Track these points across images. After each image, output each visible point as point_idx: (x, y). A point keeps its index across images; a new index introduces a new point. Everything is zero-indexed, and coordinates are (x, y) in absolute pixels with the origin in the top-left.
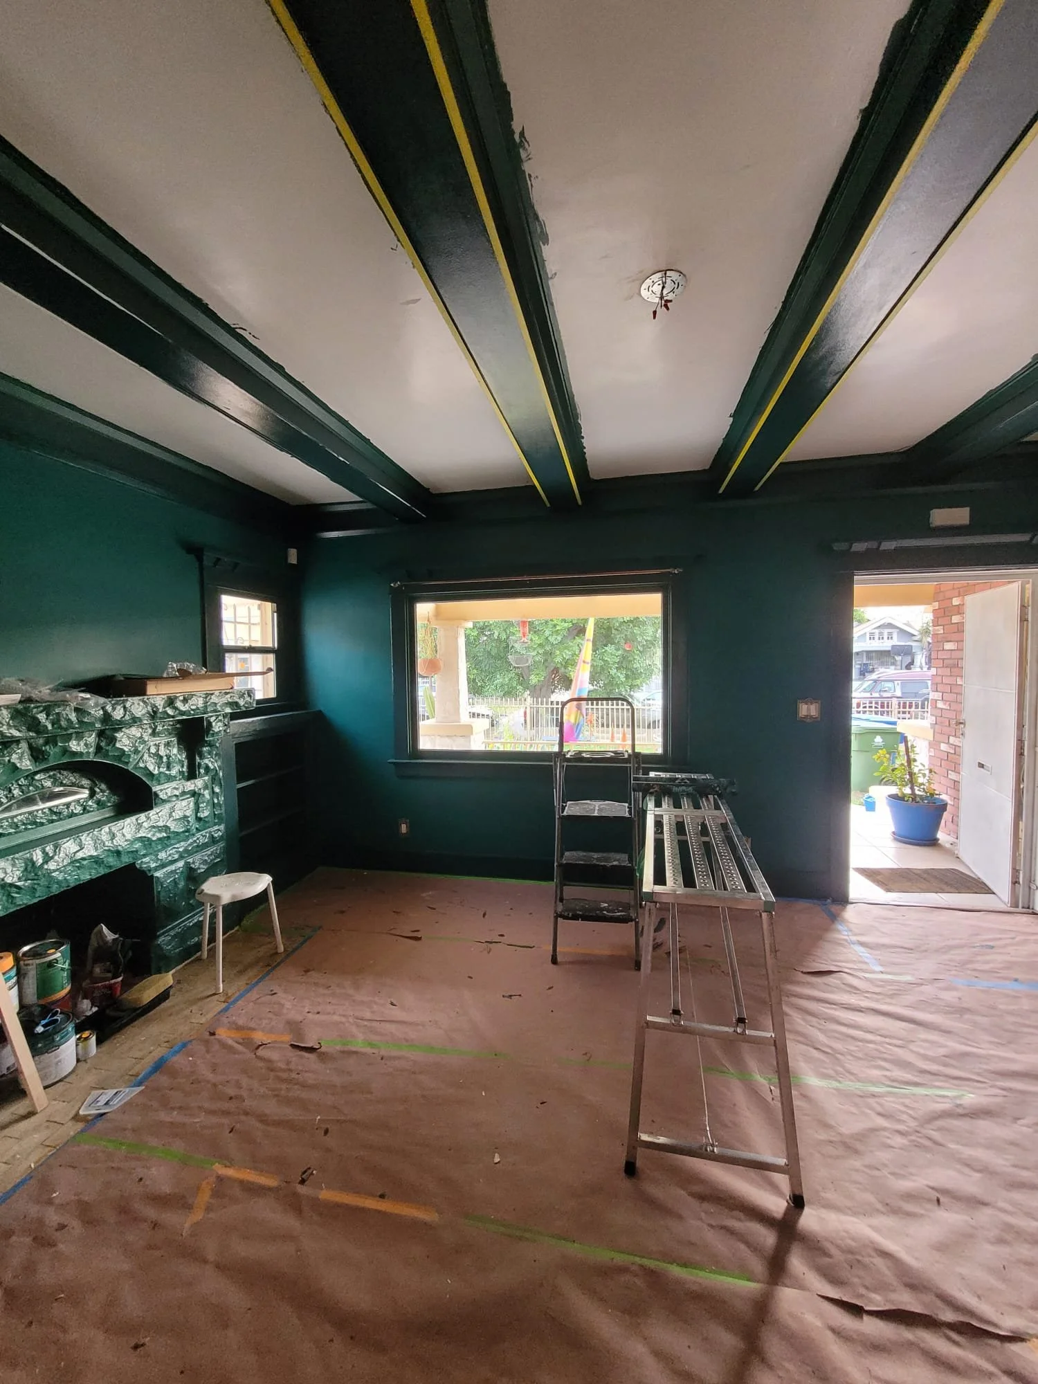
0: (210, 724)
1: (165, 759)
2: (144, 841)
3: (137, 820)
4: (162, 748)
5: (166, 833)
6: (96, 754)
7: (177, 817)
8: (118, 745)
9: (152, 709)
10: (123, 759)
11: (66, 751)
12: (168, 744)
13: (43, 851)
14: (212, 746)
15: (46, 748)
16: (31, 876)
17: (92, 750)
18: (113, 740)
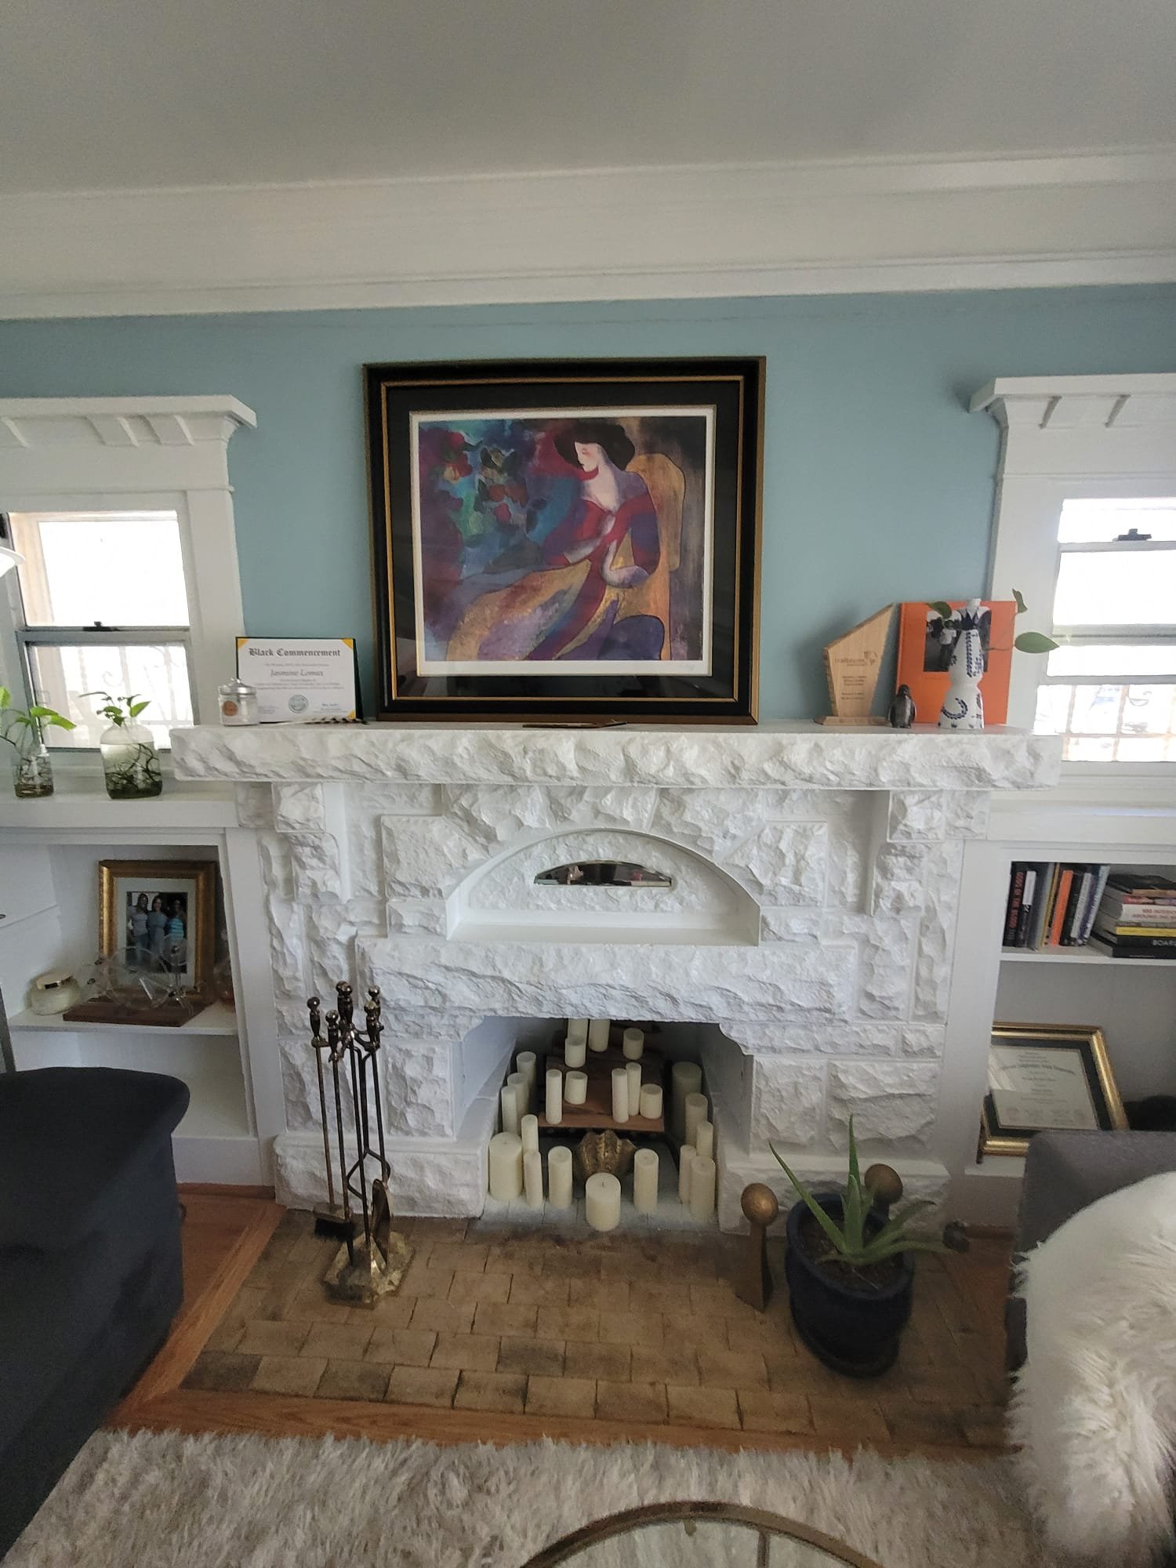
0: (902, 807)
1: (790, 859)
2: (727, 996)
3: (720, 955)
4: (788, 835)
5: (774, 999)
6: (654, 825)
7: (805, 978)
8: (688, 817)
9: (732, 763)
10: (699, 843)
11: (597, 813)
12: (803, 834)
13: (559, 952)
14: (912, 857)
15: (567, 802)
16: (534, 980)
17: (647, 816)
18: (679, 807)
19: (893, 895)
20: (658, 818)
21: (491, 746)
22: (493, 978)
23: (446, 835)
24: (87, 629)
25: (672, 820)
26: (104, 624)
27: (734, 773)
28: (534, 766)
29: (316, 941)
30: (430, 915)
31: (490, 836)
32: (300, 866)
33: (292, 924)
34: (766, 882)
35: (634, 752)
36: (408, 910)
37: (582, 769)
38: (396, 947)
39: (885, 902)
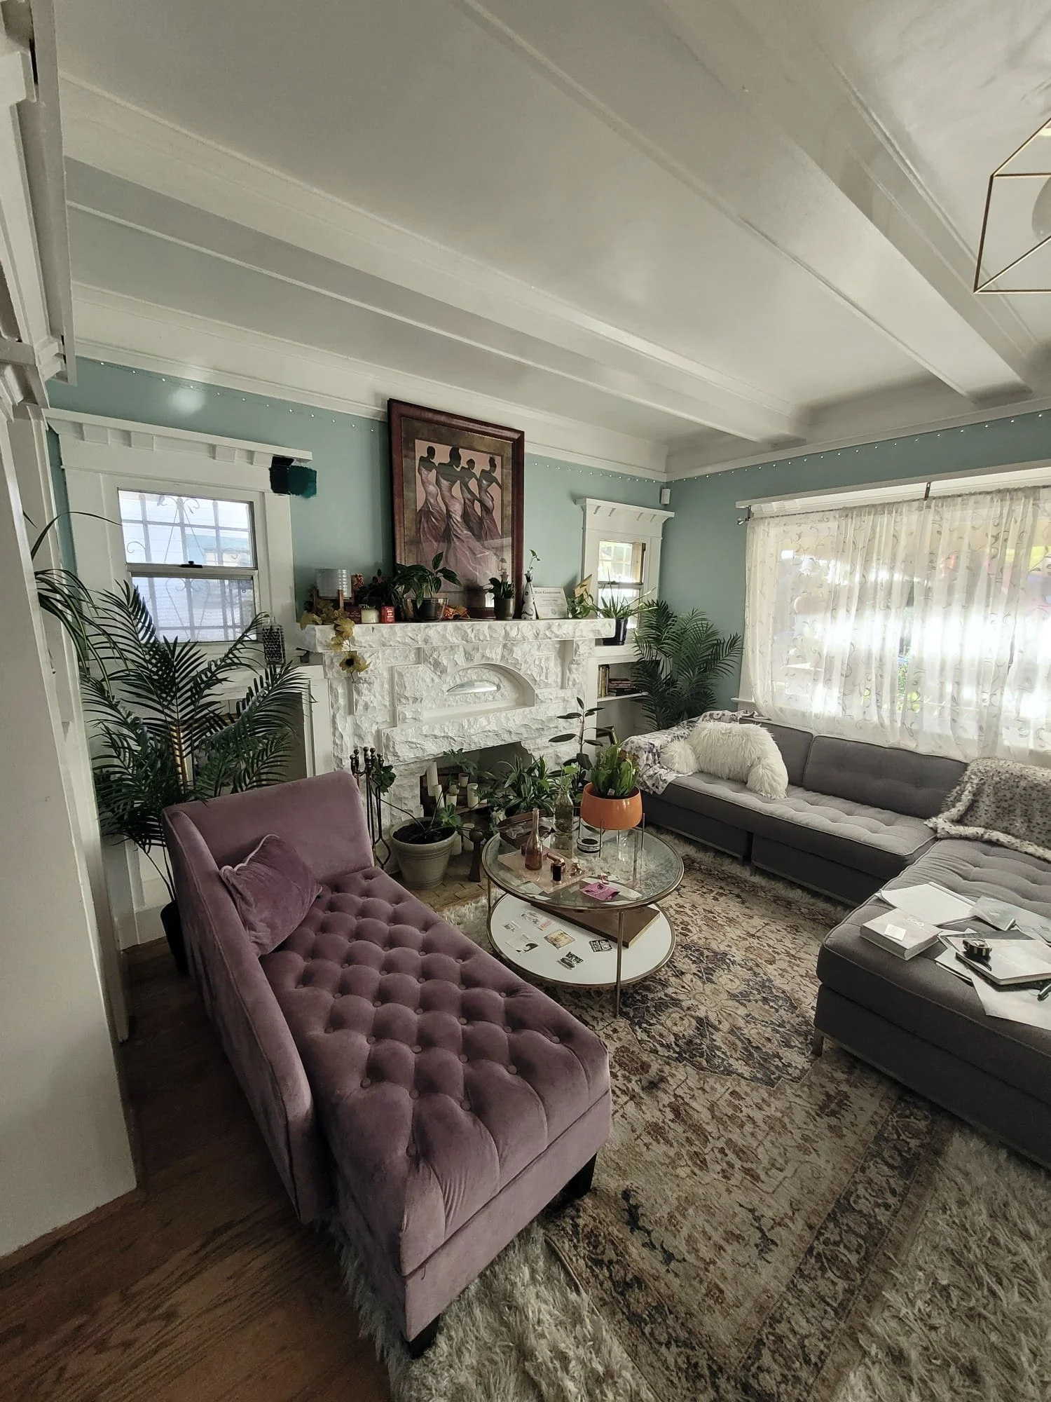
0: (578, 646)
1: (545, 670)
3: (525, 711)
4: (543, 661)
6: (501, 659)
8: (515, 655)
9: (536, 631)
10: (518, 666)
11: (483, 656)
12: (547, 659)
13: (468, 721)
15: (473, 653)
16: (461, 735)
17: (499, 657)
18: (511, 651)
20: (503, 657)
21: (459, 629)
22: (444, 737)
23: (424, 671)
24: (183, 566)
25: (509, 657)
26: (195, 563)
27: (537, 636)
28: (475, 637)
29: (358, 734)
30: (416, 712)
31: (444, 671)
32: (358, 694)
33: (345, 726)
34: (538, 679)
35: (508, 628)
36: (407, 711)
37: (491, 636)
38: (402, 730)
39: (571, 683)
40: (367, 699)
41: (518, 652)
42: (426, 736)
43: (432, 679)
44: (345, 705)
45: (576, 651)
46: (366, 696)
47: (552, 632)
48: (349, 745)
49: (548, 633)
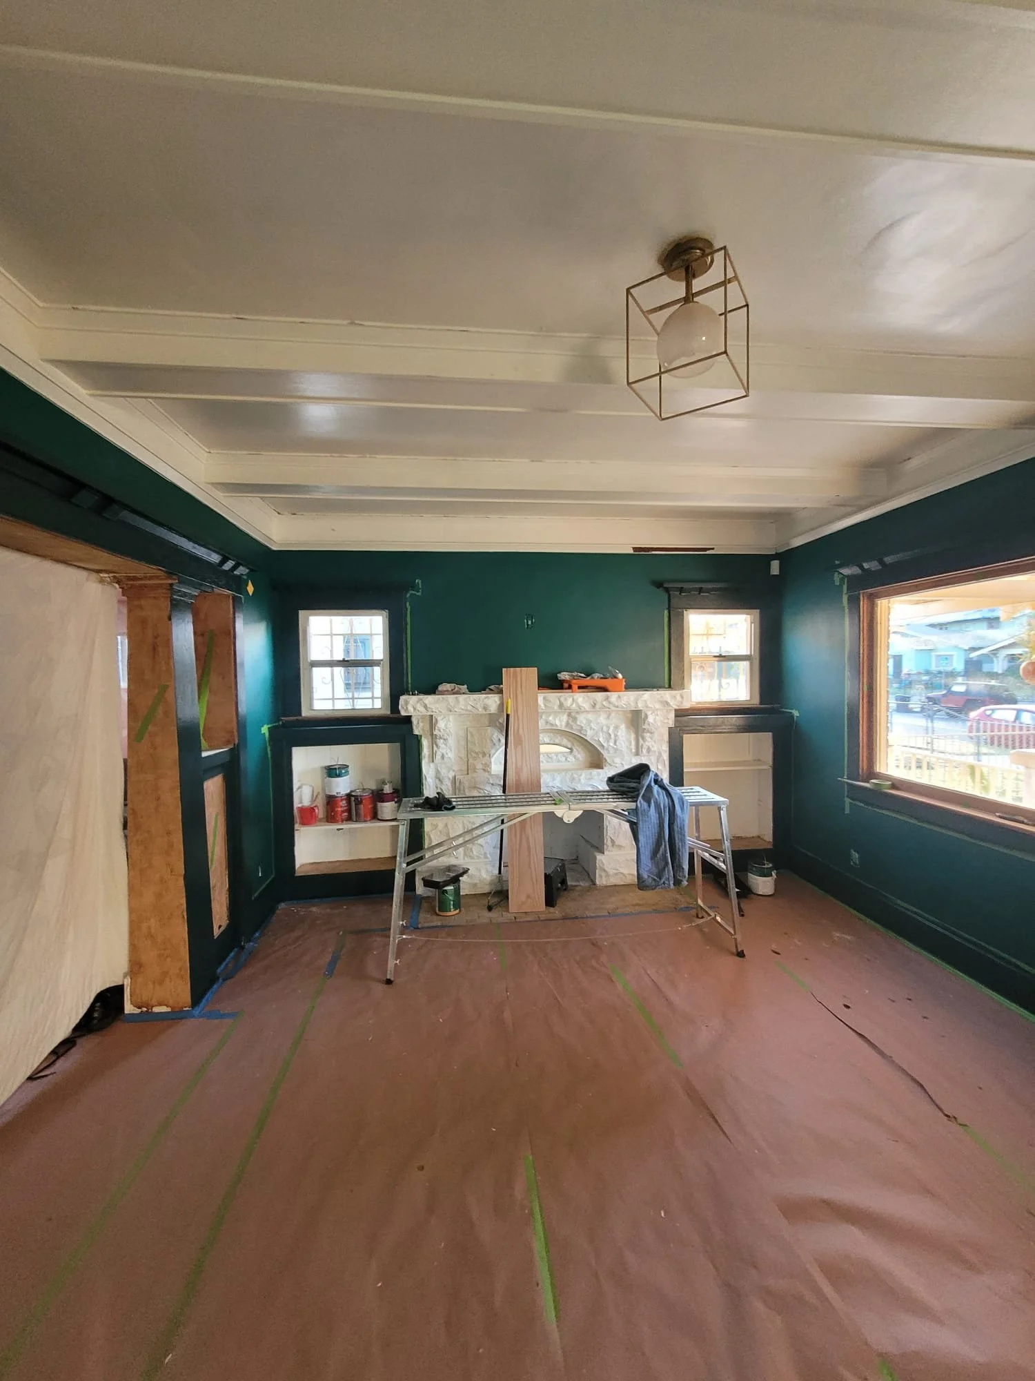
0: (646, 715)
1: (613, 737)
3: (591, 773)
4: (612, 728)
8: (578, 724)
9: (595, 702)
11: (547, 723)
12: (617, 728)
14: (651, 733)
17: (564, 724)
18: (575, 719)
19: (647, 747)
20: (568, 724)
25: (574, 724)
27: (594, 706)
29: (438, 777)
30: (485, 764)
32: (437, 747)
33: (429, 770)
34: (605, 745)
35: (562, 699)
36: (477, 763)
37: (545, 706)
38: (473, 778)
39: (644, 751)
40: (444, 751)
41: (582, 719)
42: (492, 784)
43: (499, 740)
44: (429, 755)
45: (644, 720)
46: (443, 748)
47: (610, 703)
48: (431, 785)
49: (604, 703)
